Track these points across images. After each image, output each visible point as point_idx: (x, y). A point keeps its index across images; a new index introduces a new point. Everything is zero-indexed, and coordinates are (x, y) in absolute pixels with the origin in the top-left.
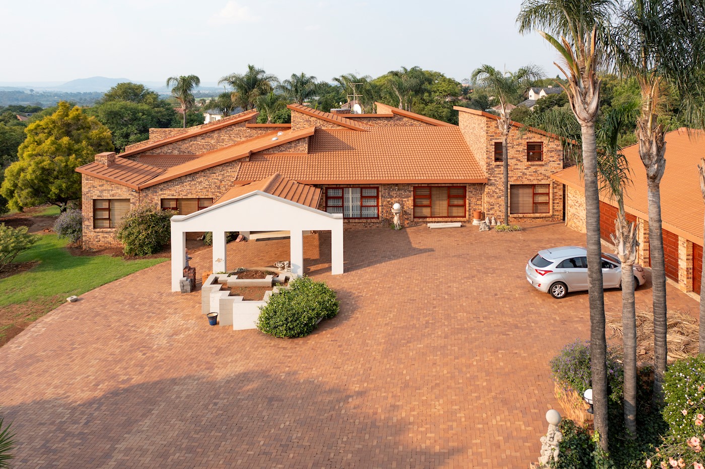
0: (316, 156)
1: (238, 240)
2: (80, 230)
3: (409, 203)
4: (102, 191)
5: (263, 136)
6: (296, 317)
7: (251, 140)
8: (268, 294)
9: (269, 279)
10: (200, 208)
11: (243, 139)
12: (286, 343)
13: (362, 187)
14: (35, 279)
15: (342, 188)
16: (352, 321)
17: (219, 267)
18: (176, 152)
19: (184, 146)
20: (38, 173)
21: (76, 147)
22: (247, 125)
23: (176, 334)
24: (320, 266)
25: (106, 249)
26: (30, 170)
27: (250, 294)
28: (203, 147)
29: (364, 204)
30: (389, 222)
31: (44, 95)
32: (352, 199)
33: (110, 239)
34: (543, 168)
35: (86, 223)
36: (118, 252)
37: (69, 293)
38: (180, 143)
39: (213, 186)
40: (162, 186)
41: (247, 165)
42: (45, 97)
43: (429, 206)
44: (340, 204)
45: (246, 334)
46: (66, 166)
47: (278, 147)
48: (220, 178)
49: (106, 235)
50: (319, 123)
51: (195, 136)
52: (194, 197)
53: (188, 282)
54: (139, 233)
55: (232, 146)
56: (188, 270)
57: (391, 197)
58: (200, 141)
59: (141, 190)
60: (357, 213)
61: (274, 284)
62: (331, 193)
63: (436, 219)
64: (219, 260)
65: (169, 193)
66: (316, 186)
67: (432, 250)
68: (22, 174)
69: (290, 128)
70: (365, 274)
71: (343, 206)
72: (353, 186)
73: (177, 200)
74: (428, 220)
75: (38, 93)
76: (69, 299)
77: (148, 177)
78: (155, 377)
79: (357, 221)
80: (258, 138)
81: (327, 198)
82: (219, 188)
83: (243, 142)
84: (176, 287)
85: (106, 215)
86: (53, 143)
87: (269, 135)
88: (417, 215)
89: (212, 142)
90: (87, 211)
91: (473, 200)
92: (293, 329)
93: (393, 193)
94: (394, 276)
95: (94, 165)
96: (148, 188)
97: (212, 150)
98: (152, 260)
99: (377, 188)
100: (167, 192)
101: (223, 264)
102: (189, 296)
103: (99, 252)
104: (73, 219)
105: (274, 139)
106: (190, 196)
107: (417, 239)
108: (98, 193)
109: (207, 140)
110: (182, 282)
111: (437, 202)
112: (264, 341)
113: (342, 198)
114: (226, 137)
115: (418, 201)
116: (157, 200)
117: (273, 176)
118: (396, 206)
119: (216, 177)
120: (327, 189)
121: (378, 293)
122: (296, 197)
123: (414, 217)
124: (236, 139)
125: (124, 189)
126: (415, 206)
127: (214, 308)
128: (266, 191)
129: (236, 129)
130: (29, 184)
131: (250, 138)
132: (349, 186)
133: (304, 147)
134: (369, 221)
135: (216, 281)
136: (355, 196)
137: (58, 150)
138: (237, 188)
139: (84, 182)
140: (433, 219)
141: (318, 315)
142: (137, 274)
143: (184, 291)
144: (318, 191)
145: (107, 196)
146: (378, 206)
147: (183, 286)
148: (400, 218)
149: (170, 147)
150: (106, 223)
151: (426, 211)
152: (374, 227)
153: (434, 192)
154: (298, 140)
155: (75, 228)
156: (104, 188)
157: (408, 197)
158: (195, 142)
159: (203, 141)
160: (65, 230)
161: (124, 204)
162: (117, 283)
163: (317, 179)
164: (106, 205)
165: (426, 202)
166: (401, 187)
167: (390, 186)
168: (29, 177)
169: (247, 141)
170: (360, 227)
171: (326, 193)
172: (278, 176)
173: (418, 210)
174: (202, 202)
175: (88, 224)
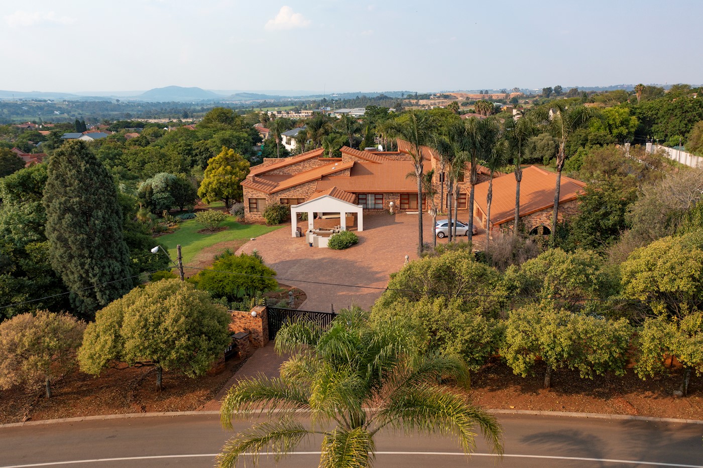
0: (353, 178)
1: (317, 218)
2: (243, 213)
3: (398, 202)
4: (252, 194)
5: (328, 165)
6: (341, 242)
7: (321, 167)
8: (331, 236)
9: (332, 231)
10: (299, 203)
11: (317, 166)
12: (339, 251)
13: (375, 194)
14: (232, 233)
15: (366, 194)
16: (363, 245)
17: (311, 227)
18: (281, 173)
19: (286, 170)
20: (218, 185)
21: (234, 171)
22: (319, 158)
23: (298, 249)
24: (354, 229)
25: (256, 222)
26: (215, 183)
27: (324, 235)
28: (296, 170)
29: (376, 202)
30: (388, 211)
31: (129, 105)
32: (371, 200)
33: (257, 217)
34: (464, 185)
35: (246, 209)
36: (263, 223)
37: (250, 237)
38: (283, 168)
39: (304, 192)
40: (280, 192)
41: (321, 182)
42: (130, 107)
43: (408, 204)
44: (365, 202)
45: (323, 249)
46: (231, 181)
47: (336, 173)
48: (308, 188)
49: (255, 215)
50: (356, 159)
51: (291, 165)
52: (296, 198)
53: (299, 233)
54: (273, 214)
55: (311, 171)
56: (298, 228)
57: (389, 199)
58: (294, 168)
59: (271, 194)
60: (373, 207)
61: (333, 232)
62: (361, 196)
63: (411, 210)
64: (311, 224)
65: (283, 196)
66: (353, 193)
67: (403, 223)
68: (210, 185)
69: (341, 160)
70: (372, 231)
71: (366, 203)
72: (371, 193)
73: (288, 199)
74: (407, 210)
75: (123, 103)
76: (251, 239)
77: (272, 187)
78: (294, 258)
79: (373, 210)
80: (324, 166)
81: (359, 199)
82: (307, 193)
83: (317, 168)
84: (294, 235)
85: (255, 206)
86: (224, 169)
87: (330, 164)
88: (402, 208)
89: (300, 168)
90: (246, 204)
91: (429, 201)
92: (340, 246)
93: (390, 197)
94: (383, 232)
95: (246, 181)
96: (274, 193)
97: (300, 172)
98: (279, 226)
99: (383, 194)
100: (283, 195)
101: (312, 226)
102: (300, 238)
103: (253, 223)
104: (240, 208)
105: (333, 168)
106: (293, 197)
107: (398, 219)
108: (250, 195)
109: (297, 166)
110: (296, 233)
111: (412, 202)
112: (330, 250)
113: (366, 199)
114: (308, 165)
115: (403, 201)
116: (278, 199)
117: (333, 188)
118: (391, 203)
119: (306, 188)
120: (359, 194)
121: (375, 237)
122: (343, 198)
123: (400, 209)
124: (313, 166)
125: (263, 193)
126: (401, 203)
127: (311, 241)
128: (330, 195)
129: (313, 161)
130: (214, 190)
131: (320, 166)
132: (369, 193)
133: (348, 173)
134: (378, 210)
135: (311, 231)
136: (372, 198)
137: (226, 173)
138: (316, 194)
139: (244, 190)
140: (410, 210)
141: (350, 242)
142: (275, 231)
143: (297, 237)
144: (354, 195)
145: (255, 197)
146: (383, 203)
147: (297, 235)
148: (393, 209)
149: (278, 170)
150: (255, 210)
151: (406, 206)
152: (381, 214)
153: (411, 197)
154: (345, 170)
155: (241, 212)
156: (253, 193)
157: (397, 199)
160: (236, 213)
161: (263, 201)
162: (268, 234)
163: (353, 190)
164: (254, 201)
165: (407, 202)
166: (394, 194)
167: (388, 193)
168: (214, 187)
169: (319, 167)
170: (374, 213)
171: (358, 197)
172: (335, 188)
173: (402, 205)
174: (299, 200)
175: (247, 210)
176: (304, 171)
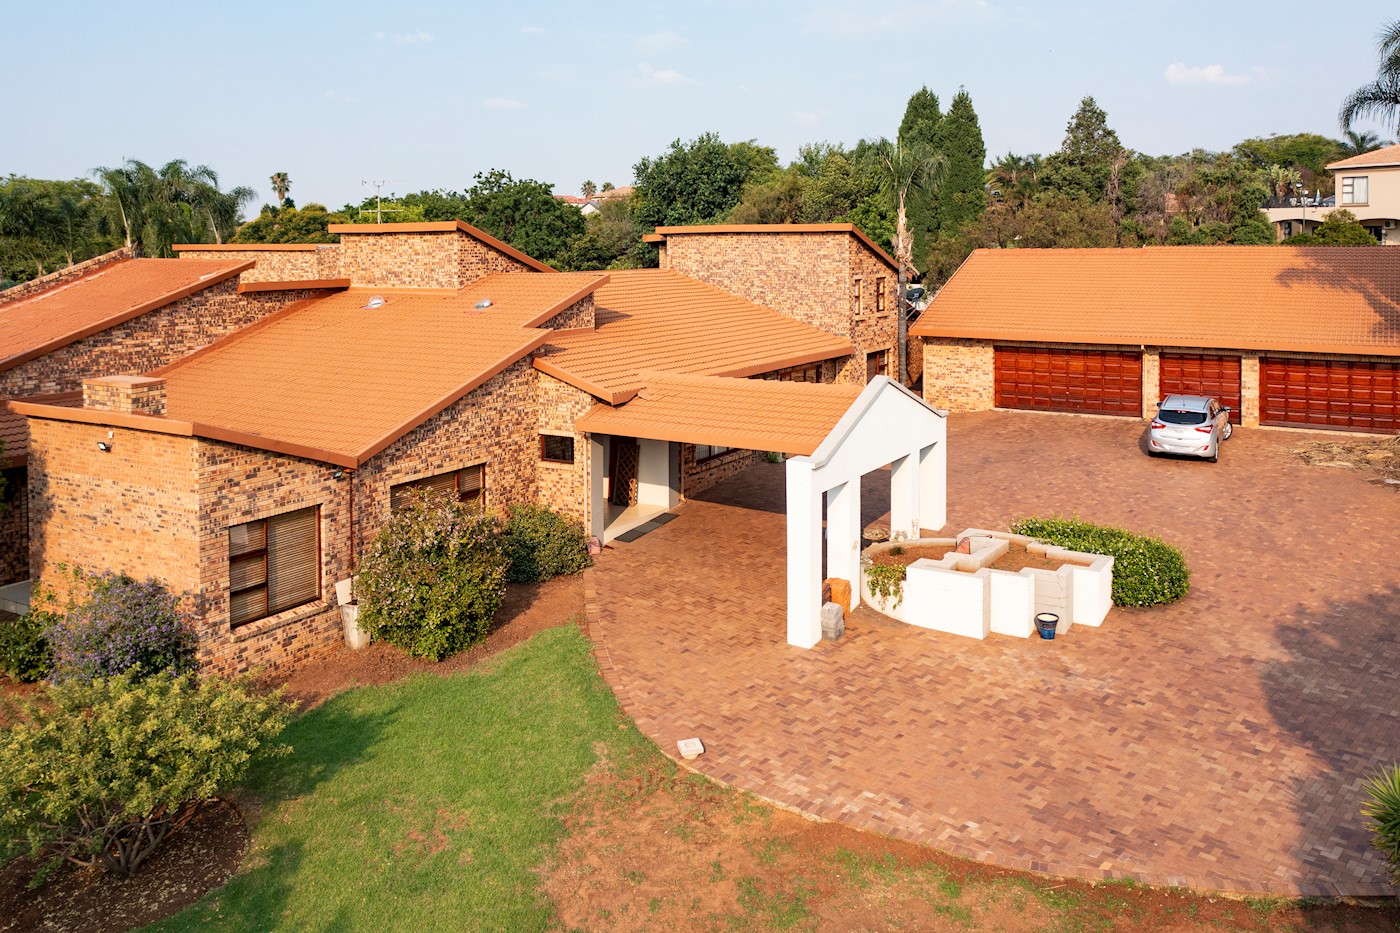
4: (253, 495)
5: (277, 319)
7: (250, 331)
11: (232, 329)
19: (74, 364)
28: (130, 360)
33: (274, 652)
35: (212, 615)
38: (62, 355)
39: (488, 429)
47: (557, 318)
48: (500, 405)
49: (263, 641)
51: (107, 330)
55: (205, 351)
58: (121, 344)
65: (407, 466)
80: (264, 323)
85: (257, 573)
87: (289, 313)
89: (155, 342)
96: (369, 460)
97: (153, 368)
100: (403, 464)
108: (242, 501)
109: (141, 337)
114: (190, 327)
119: (492, 403)
124: (214, 330)
129: (213, 300)
133: (589, 313)
149: (33, 370)
150: (259, 602)
154: (584, 299)
156: (256, 482)
158: (107, 349)
159: (129, 342)
161: (305, 526)
164: (259, 542)
175: (216, 617)
176: (172, 358)
